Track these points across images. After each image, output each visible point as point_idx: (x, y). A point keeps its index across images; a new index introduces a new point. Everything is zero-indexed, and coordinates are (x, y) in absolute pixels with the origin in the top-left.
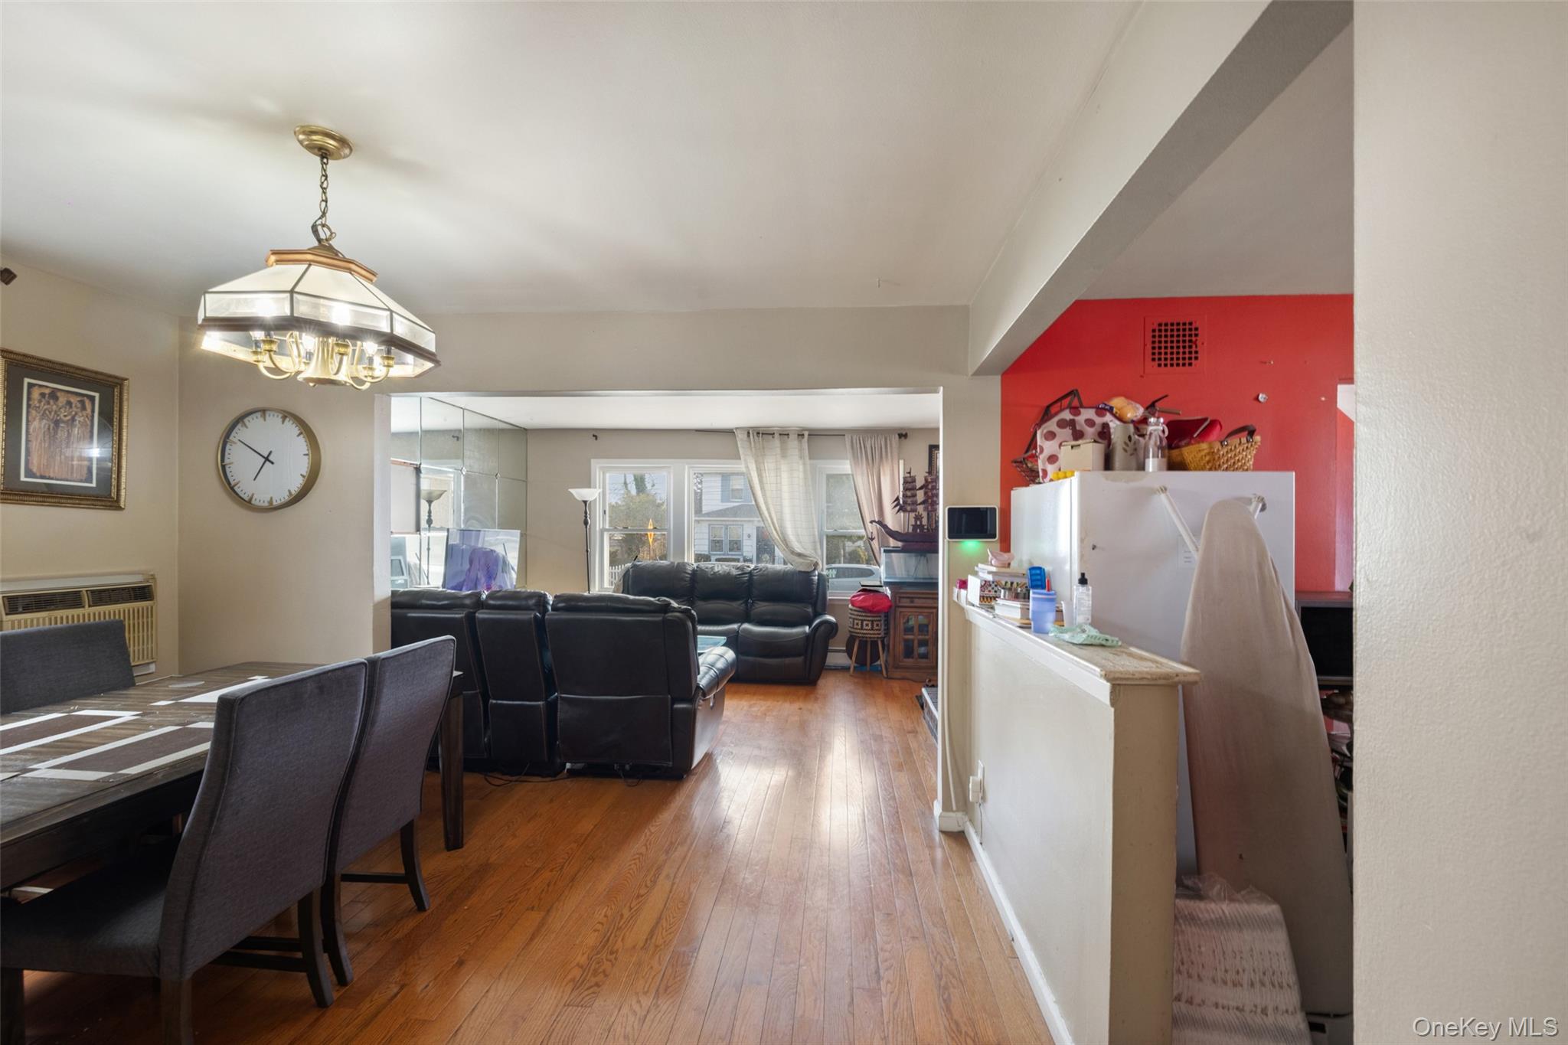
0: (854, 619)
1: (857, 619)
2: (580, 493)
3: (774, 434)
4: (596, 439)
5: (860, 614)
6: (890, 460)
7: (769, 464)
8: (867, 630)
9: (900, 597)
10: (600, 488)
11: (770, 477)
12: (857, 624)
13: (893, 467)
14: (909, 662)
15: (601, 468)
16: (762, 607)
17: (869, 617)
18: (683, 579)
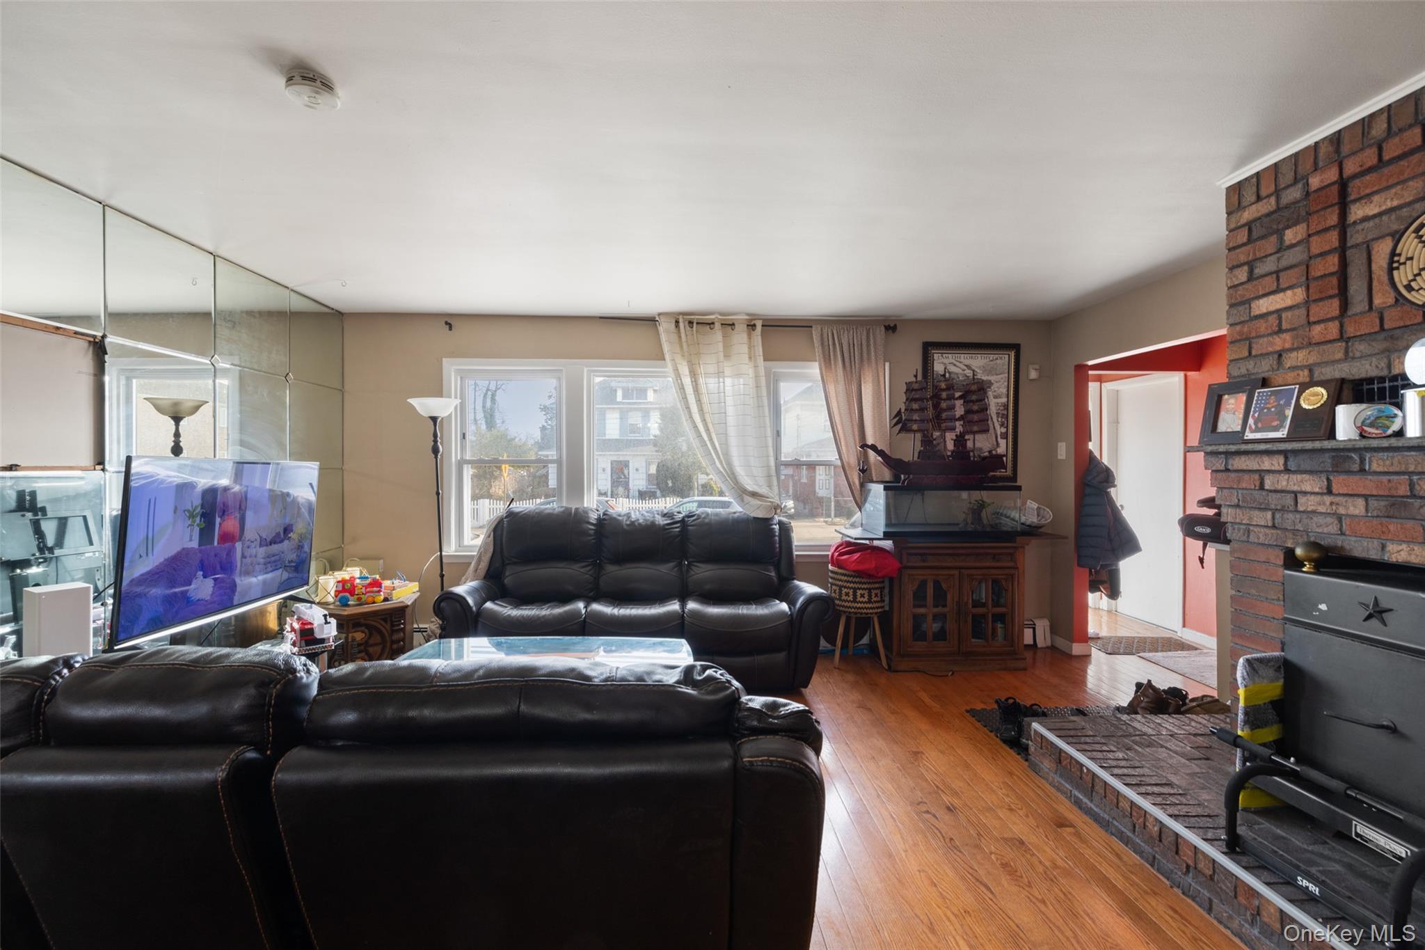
0: (841, 587)
1: (845, 587)
2: (425, 406)
3: (713, 323)
4: (450, 329)
5: (850, 579)
6: (873, 362)
7: (707, 365)
8: (861, 603)
9: (909, 554)
10: (456, 398)
11: (709, 384)
12: (847, 594)
13: (877, 370)
14: (920, 646)
15: (458, 371)
16: (703, 572)
17: (865, 583)
18: (585, 533)
